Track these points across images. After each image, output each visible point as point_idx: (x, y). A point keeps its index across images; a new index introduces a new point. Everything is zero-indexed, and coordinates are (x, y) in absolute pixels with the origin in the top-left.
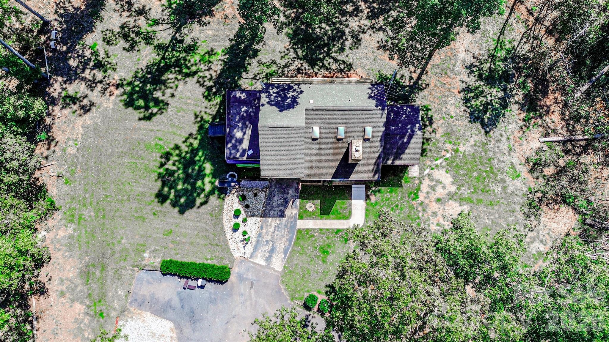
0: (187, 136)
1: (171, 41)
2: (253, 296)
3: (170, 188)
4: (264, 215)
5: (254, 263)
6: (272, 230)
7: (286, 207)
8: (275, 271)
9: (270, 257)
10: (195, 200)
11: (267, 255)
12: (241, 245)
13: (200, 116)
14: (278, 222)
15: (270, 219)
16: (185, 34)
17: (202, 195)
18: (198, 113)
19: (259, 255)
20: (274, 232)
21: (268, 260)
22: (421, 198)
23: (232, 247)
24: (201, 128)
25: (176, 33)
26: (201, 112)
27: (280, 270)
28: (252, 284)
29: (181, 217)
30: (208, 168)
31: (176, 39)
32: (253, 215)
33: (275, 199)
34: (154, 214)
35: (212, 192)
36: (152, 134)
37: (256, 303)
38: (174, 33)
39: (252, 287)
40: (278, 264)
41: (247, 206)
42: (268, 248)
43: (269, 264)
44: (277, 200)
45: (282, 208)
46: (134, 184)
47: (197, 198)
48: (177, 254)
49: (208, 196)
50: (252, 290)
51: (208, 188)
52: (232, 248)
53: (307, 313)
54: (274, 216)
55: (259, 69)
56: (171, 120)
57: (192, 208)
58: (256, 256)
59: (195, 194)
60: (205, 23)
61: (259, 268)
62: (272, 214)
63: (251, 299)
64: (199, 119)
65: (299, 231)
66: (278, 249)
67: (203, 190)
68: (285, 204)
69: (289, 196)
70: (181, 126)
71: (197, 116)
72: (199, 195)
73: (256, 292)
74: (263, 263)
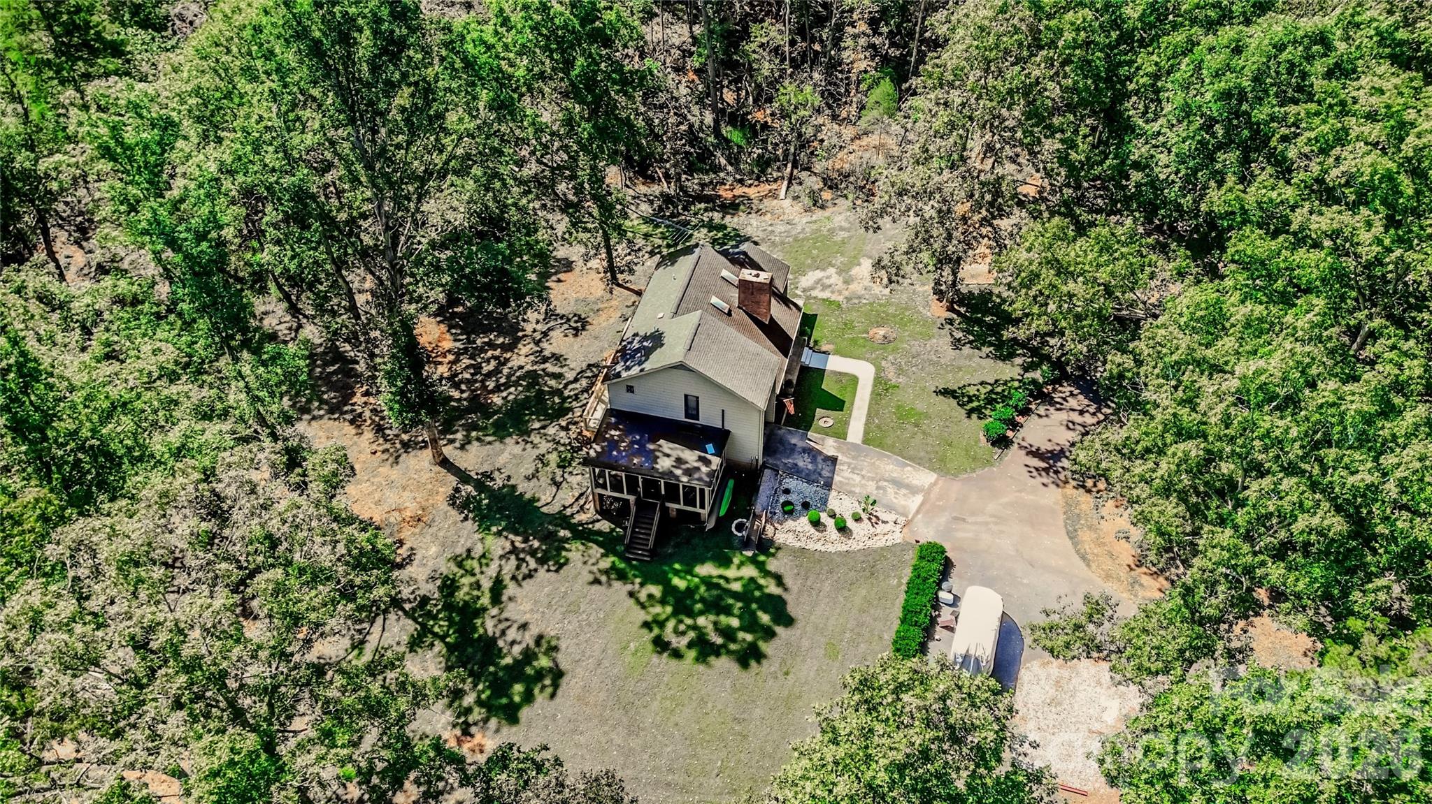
0: (632, 601)
1: (415, 620)
2: (980, 519)
3: (734, 640)
4: (828, 485)
5: (918, 512)
6: (857, 478)
7: (820, 453)
8: (935, 484)
9: (908, 486)
10: (770, 596)
11: (903, 491)
12: (881, 528)
13: (598, 575)
14: (845, 467)
15: (837, 478)
16: (413, 592)
17: (762, 582)
18: (591, 578)
19: (903, 503)
20: (863, 477)
21: (913, 490)
22: (840, 299)
23: (879, 543)
24: (622, 576)
25: (403, 609)
26: (590, 572)
27: (935, 476)
28: (956, 519)
29: (800, 624)
30: (706, 569)
31: (413, 609)
32: (824, 501)
33: (801, 464)
34: (787, 674)
35: (761, 566)
36: (606, 663)
37: (994, 516)
38: (400, 613)
39: (964, 520)
40: (925, 478)
41: (806, 506)
42: (891, 490)
43: (922, 490)
44: (803, 462)
45: (819, 459)
46: (710, 705)
47: (767, 591)
48: (881, 638)
49: (767, 574)
50: (970, 520)
51: (750, 571)
52: (881, 544)
53: (1016, 446)
54: (833, 472)
55: (542, 479)
56: (589, 625)
57: (784, 602)
58: (904, 507)
59: (757, 594)
60: (409, 556)
61: (927, 506)
62: (828, 474)
63: (987, 524)
64: (604, 578)
65: (866, 441)
66: (895, 475)
67: (752, 580)
68: (813, 453)
69: (800, 444)
70: (608, 607)
71: (597, 581)
72: (760, 587)
73: (973, 514)
74: (919, 499)
